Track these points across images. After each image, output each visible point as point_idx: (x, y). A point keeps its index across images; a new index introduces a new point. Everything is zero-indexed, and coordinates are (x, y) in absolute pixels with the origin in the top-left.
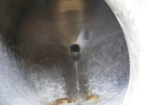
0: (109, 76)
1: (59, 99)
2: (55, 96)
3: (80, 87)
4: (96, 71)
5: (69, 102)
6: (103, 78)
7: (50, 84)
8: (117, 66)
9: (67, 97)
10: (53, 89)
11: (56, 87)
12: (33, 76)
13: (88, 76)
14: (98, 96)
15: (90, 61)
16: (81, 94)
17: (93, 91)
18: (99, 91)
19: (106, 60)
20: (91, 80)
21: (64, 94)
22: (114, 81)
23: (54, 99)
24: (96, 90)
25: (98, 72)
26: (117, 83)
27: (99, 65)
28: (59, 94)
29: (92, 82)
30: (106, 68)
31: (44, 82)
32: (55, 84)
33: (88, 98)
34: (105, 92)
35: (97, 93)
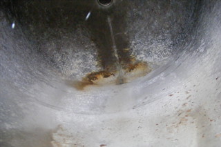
0: (158, 34)
1: (91, 74)
2: (86, 70)
3: (119, 54)
4: (140, 28)
5: (106, 76)
6: (150, 37)
7: (76, 55)
8: (170, 17)
9: (103, 70)
10: (80, 61)
11: (84, 58)
12: (50, 47)
13: (128, 37)
14: (146, 64)
15: (129, 14)
16: (122, 63)
17: (138, 58)
18: (146, 56)
19: (153, 10)
20: (133, 42)
21: (97, 66)
22: (167, 41)
23: (85, 75)
24: (142, 56)
25: (143, 29)
26: (171, 42)
27: (142, 18)
28: (90, 66)
29: (135, 44)
30: (152, 22)
31: (66, 53)
32: (83, 53)
33: (132, 68)
34: (156, 56)
35: (144, 59)
